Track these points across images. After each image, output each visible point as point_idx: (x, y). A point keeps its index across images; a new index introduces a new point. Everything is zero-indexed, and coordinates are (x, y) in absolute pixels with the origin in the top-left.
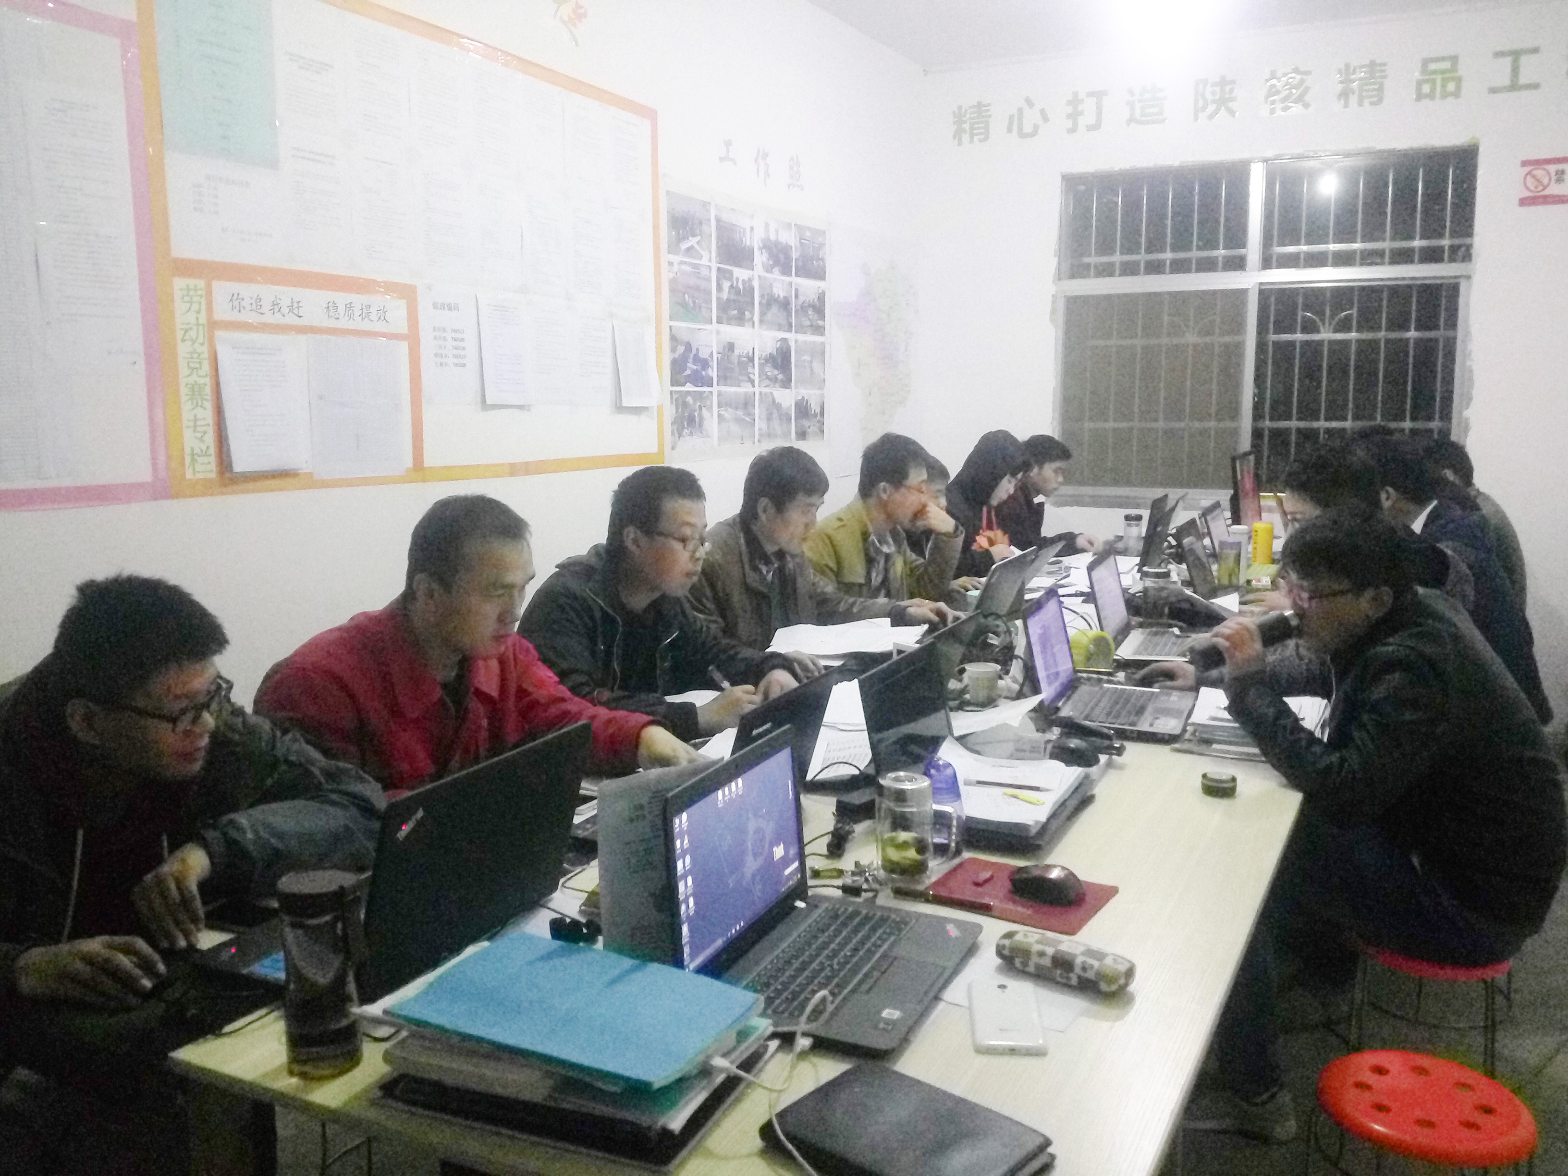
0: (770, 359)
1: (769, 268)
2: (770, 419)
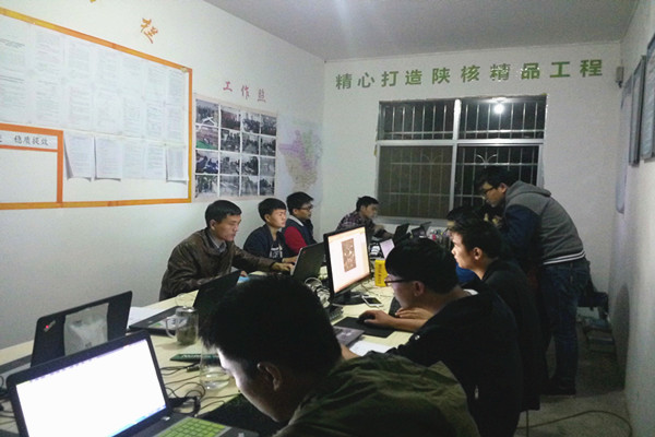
0: (247, 164)
1: (248, 130)
2: (247, 187)
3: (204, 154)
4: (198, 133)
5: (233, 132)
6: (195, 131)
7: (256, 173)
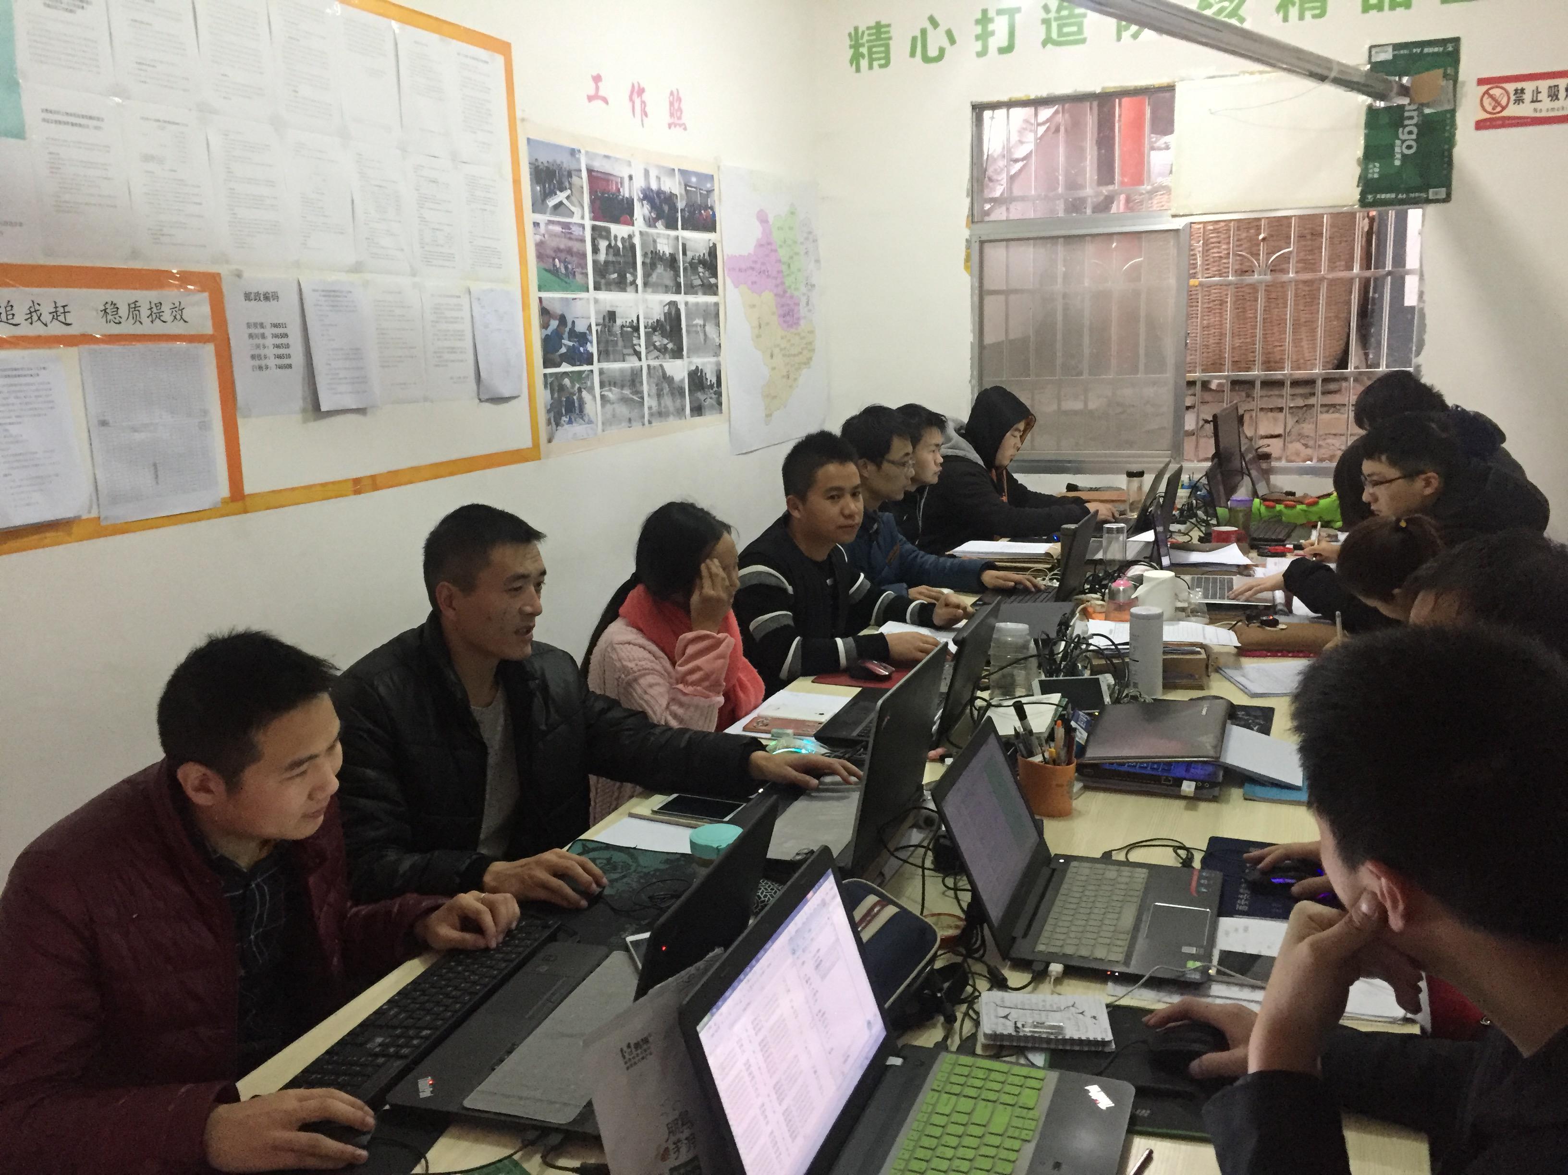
0: (656, 327)
1: (651, 223)
2: (659, 396)
3: (558, 309)
4: (540, 245)
5: (619, 231)
6: (531, 240)
7: (678, 353)
